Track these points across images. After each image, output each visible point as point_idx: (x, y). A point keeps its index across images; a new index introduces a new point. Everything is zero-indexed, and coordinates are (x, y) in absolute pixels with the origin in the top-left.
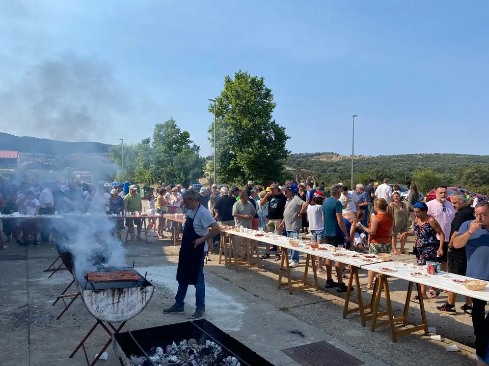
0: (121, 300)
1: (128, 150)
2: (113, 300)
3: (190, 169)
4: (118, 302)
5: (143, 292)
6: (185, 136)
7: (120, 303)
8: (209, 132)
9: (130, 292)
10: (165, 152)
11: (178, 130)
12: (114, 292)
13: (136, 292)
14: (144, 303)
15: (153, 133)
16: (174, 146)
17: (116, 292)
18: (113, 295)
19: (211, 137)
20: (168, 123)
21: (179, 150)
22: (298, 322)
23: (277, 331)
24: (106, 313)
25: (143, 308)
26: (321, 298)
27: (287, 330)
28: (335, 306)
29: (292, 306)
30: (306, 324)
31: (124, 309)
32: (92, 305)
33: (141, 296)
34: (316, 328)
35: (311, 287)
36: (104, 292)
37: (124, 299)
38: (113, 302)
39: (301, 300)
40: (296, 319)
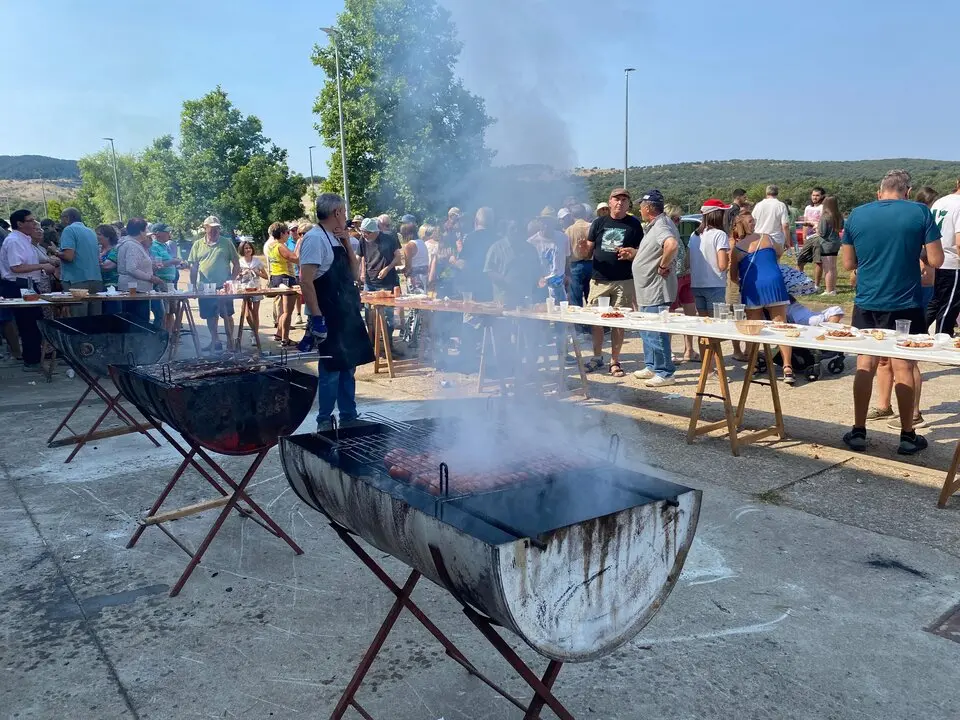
0: (609, 562)
1: (123, 166)
2: (587, 569)
3: (273, 200)
4: (601, 573)
5: (670, 519)
6: (253, 126)
7: (606, 575)
8: (316, 111)
9: (634, 527)
10: (212, 164)
11: (236, 114)
12: (589, 533)
13: (652, 523)
14: (672, 559)
15: (181, 120)
16: (229, 151)
17: (595, 535)
18: (588, 547)
19: (321, 124)
20: (210, 98)
21: (241, 160)
22: (849, 531)
23: (835, 566)
24: (568, 626)
25: (669, 579)
26: (817, 457)
27: (856, 559)
28: (875, 475)
29: (777, 486)
30: (873, 534)
31: (619, 594)
32: (524, 604)
33: (664, 536)
34: (911, 543)
35: (771, 432)
36: (560, 542)
37: (617, 556)
38: (587, 575)
39: (778, 469)
40: (832, 523)
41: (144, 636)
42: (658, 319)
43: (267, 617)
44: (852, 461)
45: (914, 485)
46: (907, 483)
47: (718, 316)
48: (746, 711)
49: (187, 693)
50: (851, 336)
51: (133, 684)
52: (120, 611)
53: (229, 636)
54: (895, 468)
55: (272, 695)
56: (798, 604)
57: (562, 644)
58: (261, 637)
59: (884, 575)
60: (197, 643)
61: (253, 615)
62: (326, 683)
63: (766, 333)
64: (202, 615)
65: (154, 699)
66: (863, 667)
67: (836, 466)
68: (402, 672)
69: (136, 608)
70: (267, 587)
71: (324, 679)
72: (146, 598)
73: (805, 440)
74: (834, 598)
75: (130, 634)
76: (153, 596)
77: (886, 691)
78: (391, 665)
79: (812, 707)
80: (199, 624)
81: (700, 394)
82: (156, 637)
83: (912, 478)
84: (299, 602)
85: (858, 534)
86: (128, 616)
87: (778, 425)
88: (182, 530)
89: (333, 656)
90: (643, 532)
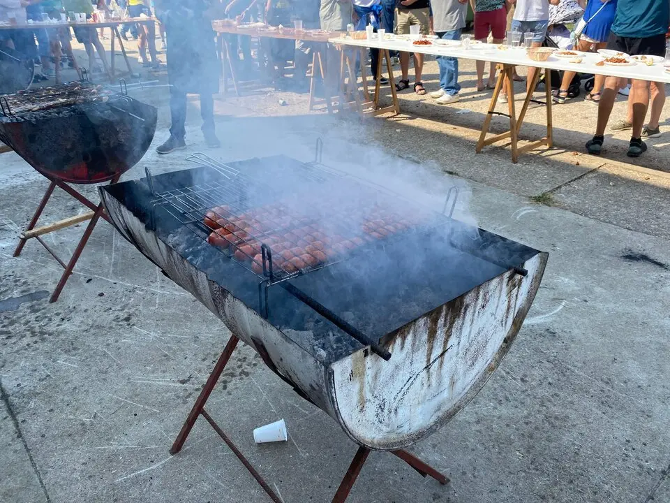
0: (453, 340)
2: (429, 355)
4: (443, 354)
5: (514, 286)
7: (447, 354)
9: (480, 303)
12: (435, 321)
13: (497, 294)
14: (510, 321)
17: (441, 321)
18: (432, 335)
22: (606, 229)
23: (597, 260)
24: (407, 412)
25: (505, 341)
26: (578, 164)
27: (613, 254)
28: (623, 179)
29: (548, 189)
30: (625, 231)
31: (459, 367)
32: (361, 410)
33: (506, 303)
34: (653, 238)
35: (543, 142)
36: (404, 339)
37: (461, 334)
38: (429, 360)
39: (548, 174)
40: (592, 222)
41: (25, 341)
42: (461, 46)
43: (134, 320)
44: (605, 167)
45: (653, 186)
46: (648, 185)
47: (510, 44)
48: (535, 397)
49: (61, 397)
50: (625, 62)
51: (14, 389)
52: (5, 318)
53: (100, 339)
54: (639, 172)
55: (137, 395)
56: (570, 296)
57: (399, 431)
58: (127, 339)
59: (637, 267)
60: (71, 347)
61: (122, 318)
62: (183, 382)
63: (552, 60)
64: (77, 319)
65: (32, 405)
66: (625, 353)
67: (593, 171)
68: (248, 369)
69: (20, 314)
70: (134, 290)
71: (181, 378)
72: (28, 304)
73: (568, 148)
74: (598, 290)
75: (13, 340)
76: (34, 302)
77: (646, 376)
78: (239, 363)
79: (587, 392)
80: (75, 329)
81: (491, 113)
82: (36, 342)
83: (652, 181)
84: (161, 305)
85: (612, 230)
86: (12, 323)
87: (548, 137)
88: (63, 238)
89: (190, 356)
90: (487, 305)
